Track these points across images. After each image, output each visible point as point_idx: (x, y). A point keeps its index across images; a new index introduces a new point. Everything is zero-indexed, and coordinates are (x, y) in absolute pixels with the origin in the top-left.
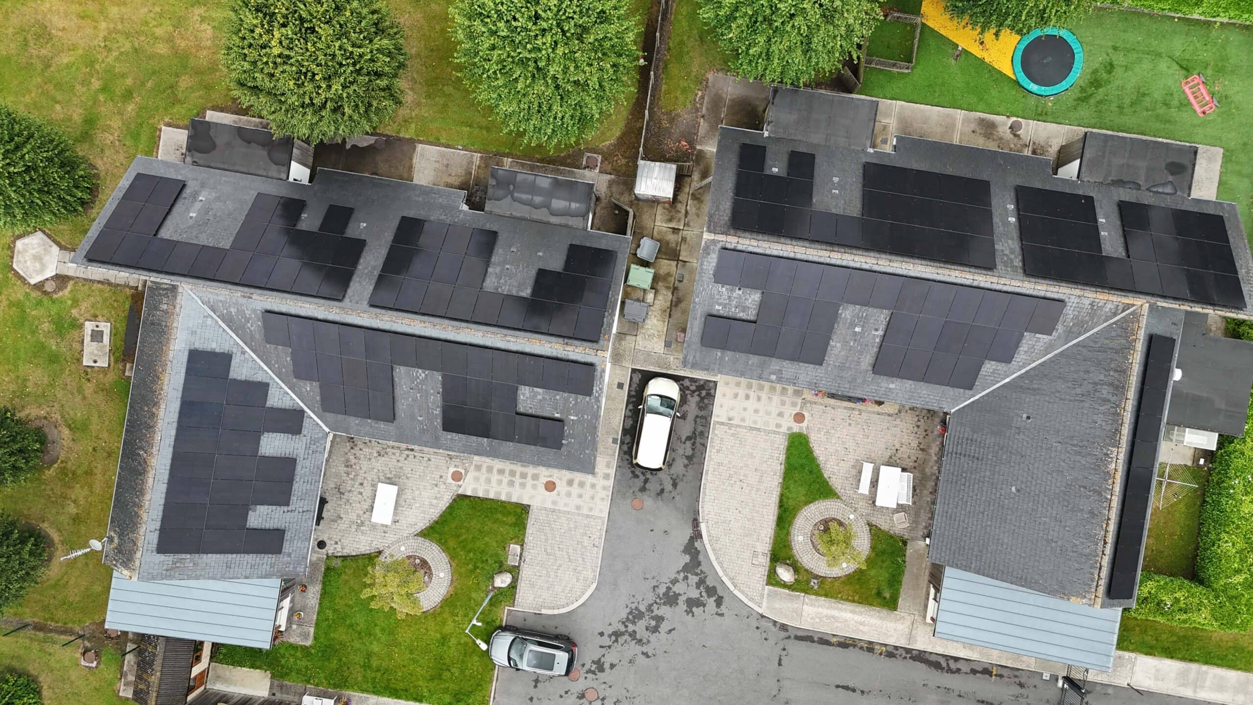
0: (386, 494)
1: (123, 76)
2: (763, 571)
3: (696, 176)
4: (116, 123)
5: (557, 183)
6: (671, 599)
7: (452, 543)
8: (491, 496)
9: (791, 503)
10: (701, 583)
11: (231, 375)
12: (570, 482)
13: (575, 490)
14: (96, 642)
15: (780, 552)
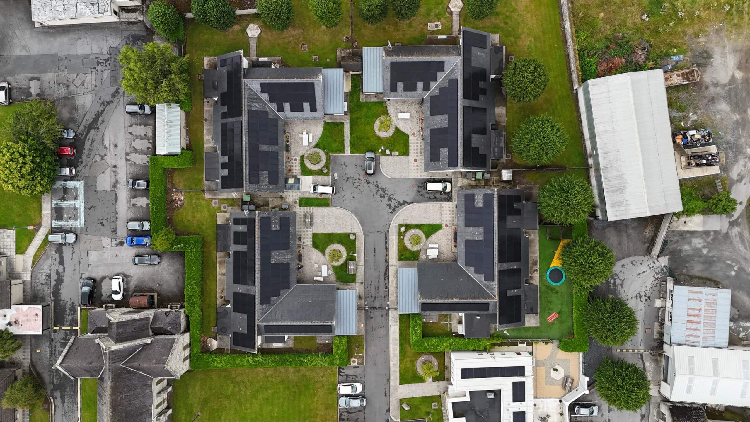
0: (407, 116)
1: (511, 21)
2: (402, 223)
3: (509, 186)
5: (502, 148)
6: (390, 199)
7: (395, 136)
8: (410, 145)
9: (423, 228)
10: (396, 207)
11: (438, 72)
12: (417, 166)
13: (416, 168)
14: (351, 41)
15: (408, 227)
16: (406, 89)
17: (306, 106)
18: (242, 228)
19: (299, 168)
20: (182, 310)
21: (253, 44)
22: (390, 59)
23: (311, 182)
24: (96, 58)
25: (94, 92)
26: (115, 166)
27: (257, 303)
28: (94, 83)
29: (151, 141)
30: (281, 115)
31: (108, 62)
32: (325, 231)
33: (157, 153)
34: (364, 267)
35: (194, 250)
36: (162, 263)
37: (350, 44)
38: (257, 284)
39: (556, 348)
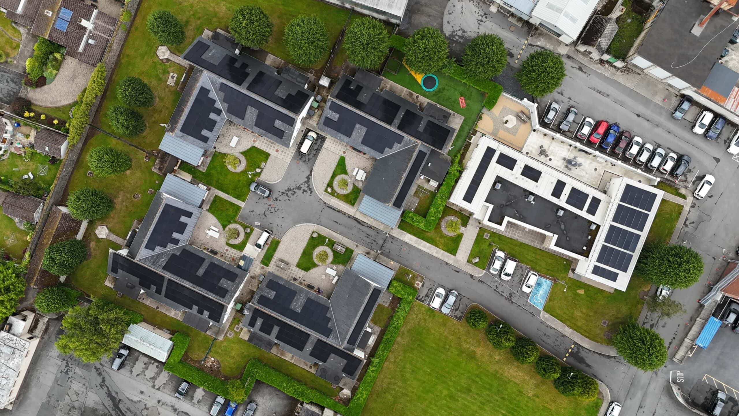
0: (235, 139)
2: (324, 188)
3: (334, 84)
4: (194, 24)
5: (300, 74)
6: (299, 188)
7: (248, 157)
8: (262, 149)
9: (336, 173)
10: (308, 186)
11: (209, 96)
12: (282, 151)
13: (283, 154)
14: (150, 155)
15: (330, 184)
16: (211, 130)
17: (183, 219)
18: (259, 322)
19: (235, 250)
20: (305, 405)
21: (113, 238)
22: (177, 130)
23: (252, 246)
24: (61, 372)
25: (88, 388)
26: (159, 402)
27: (325, 340)
28: (81, 385)
29: (153, 362)
30: (181, 244)
31: (70, 364)
32: (299, 255)
33: (164, 361)
34: (344, 238)
35: (259, 371)
36: (258, 402)
37: (153, 157)
38: (310, 333)
39: (488, 113)
